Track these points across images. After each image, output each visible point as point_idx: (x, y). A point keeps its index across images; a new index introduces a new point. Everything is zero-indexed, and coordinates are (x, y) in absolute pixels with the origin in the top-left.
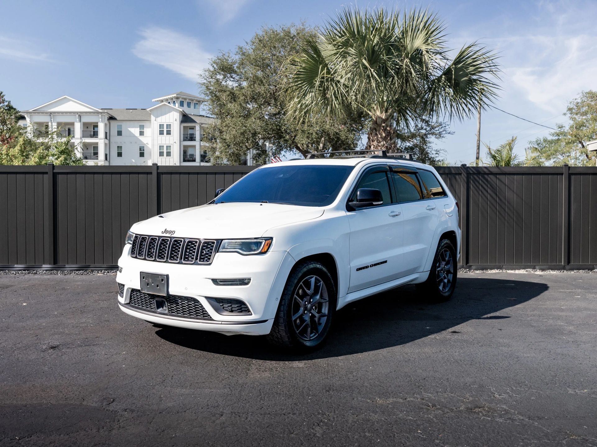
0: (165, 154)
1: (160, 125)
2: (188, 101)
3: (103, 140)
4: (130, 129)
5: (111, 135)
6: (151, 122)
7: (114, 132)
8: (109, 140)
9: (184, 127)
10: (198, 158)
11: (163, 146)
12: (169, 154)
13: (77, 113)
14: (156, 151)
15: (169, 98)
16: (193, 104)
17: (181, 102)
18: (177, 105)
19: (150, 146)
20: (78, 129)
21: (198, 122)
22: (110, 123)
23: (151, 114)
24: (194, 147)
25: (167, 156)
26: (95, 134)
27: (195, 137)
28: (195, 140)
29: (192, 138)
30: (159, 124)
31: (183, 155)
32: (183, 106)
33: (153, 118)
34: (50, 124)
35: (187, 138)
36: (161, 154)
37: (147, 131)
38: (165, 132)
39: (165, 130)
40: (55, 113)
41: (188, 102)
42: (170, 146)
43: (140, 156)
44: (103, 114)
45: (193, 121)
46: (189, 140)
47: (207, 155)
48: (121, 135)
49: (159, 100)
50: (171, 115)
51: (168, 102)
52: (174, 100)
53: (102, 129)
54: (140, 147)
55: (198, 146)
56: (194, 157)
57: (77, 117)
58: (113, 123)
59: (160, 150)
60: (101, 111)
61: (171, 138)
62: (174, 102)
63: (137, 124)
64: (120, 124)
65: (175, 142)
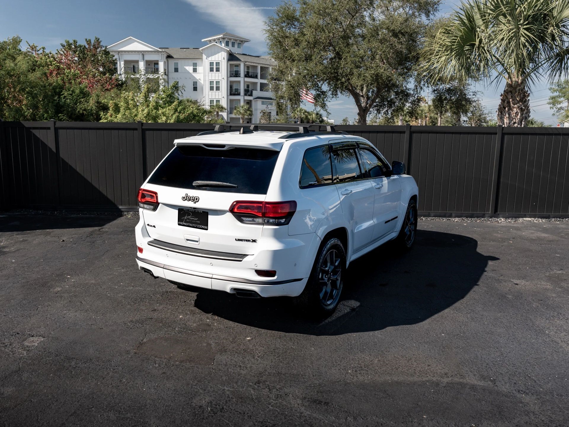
0: (215, 88)
2: (232, 41)
3: (163, 76)
4: (185, 67)
5: (169, 71)
6: (202, 60)
7: (172, 69)
8: (168, 76)
9: (230, 64)
10: (242, 92)
11: (213, 82)
12: (218, 89)
13: (140, 52)
14: (207, 86)
15: (216, 38)
17: (226, 41)
18: (223, 45)
19: (202, 82)
20: (142, 65)
21: (242, 60)
22: (168, 61)
23: (203, 53)
24: (239, 82)
25: (216, 90)
26: (156, 71)
27: (240, 74)
28: (240, 76)
29: (237, 75)
30: (209, 62)
31: (230, 90)
32: (228, 46)
33: (204, 57)
34: (118, 63)
35: (232, 74)
36: (212, 88)
37: (200, 69)
38: (215, 69)
39: (215, 67)
40: (122, 51)
41: (232, 42)
42: (219, 82)
43: (194, 90)
44: (162, 53)
45: (238, 60)
46: (235, 77)
47: (250, 89)
48: (178, 72)
49: (208, 40)
50: (220, 54)
51: (216, 42)
52: (221, 40)
53: (161, 66)
54: (194, 82)
55: (242, 81)
56: (239, 91)
57: (141, 56)
58: (171, 61)
59: (210, 85)
60: (160, 50)
61: (220, 74)
62: (221, 42)
63: (191, 62)
64: (176, 62)
65: (223, 78)
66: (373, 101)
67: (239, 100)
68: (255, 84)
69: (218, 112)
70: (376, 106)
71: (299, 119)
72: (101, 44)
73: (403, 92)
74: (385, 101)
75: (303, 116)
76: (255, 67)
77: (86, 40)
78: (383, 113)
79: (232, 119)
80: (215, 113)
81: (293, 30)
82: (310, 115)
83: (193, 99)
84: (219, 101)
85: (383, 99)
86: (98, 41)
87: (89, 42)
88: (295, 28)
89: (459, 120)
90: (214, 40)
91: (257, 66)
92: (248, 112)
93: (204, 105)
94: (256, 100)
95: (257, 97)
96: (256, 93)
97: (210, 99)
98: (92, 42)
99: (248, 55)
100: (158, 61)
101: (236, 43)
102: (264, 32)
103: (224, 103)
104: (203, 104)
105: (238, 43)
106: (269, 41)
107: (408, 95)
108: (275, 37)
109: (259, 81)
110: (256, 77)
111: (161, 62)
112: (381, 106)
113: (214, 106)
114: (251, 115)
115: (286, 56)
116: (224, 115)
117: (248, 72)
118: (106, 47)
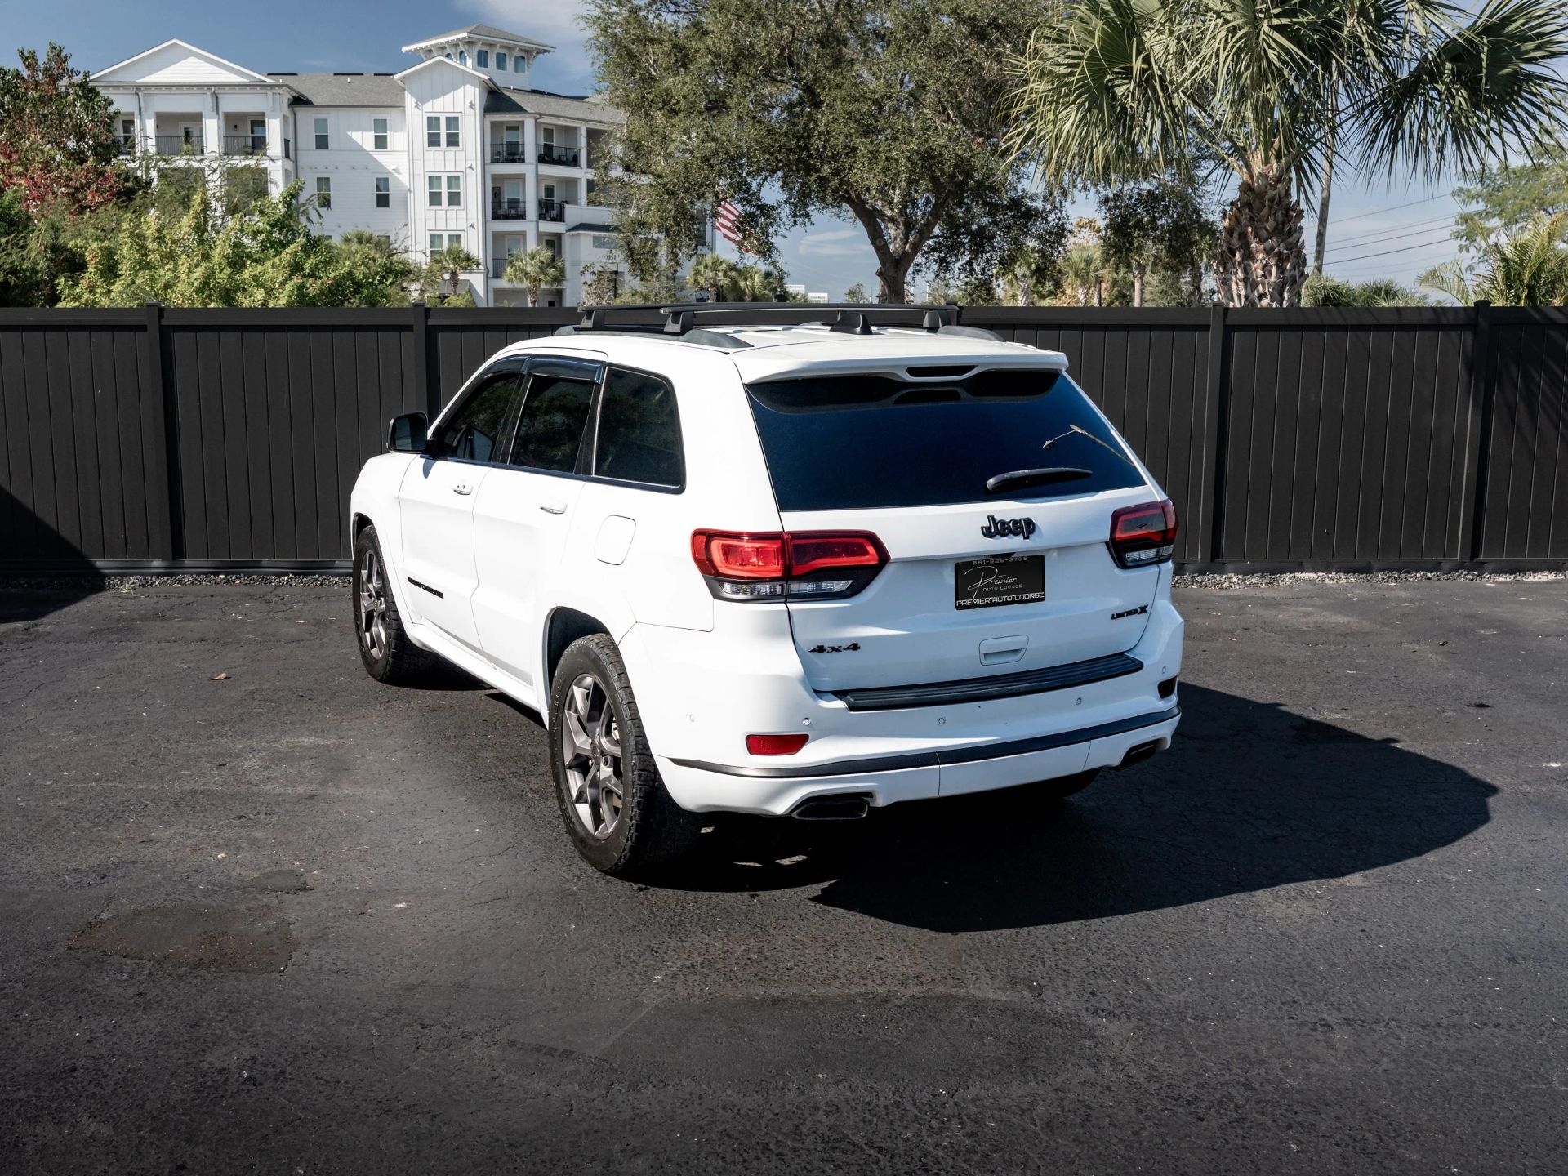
0: (445, 199)
1: (429, 119)
2: (498, 50)
3: (279, 163)
4: (349, 133)
5: (299, 147)
6: (404, 111)
7: (307, 139)
8: (296, 162)
9: (493, 124)
10: (531, 210)
11: (439, 178)
12: (454, 199)
13: (208, 86)
14: (422, 192)
15: (448, 42)
16: (513, 59)
17: (480, 52)
18: (469, 62)
19: (404, 178)
20: (212, 133)
21: (530, 110)
22: (295, 114)
23: (404, 90)
24: (521, 178)
25: (449, 205)
26: (258, 145)
27: (523, 153)
28: (523, 161)
29: (513, 154)
30: (426, 116)
31: (493, 202)
32: (486, 66)
33: (410, 100)
34: (137, 122)
35: (499, 153)
36: (435, 199)
37: (395, 139)
38: (443, 140)
39: (443, 132)
40: (148, 86)
41: (498, 54)
42: (457, 178)
43: (379, 205)
44: (277, 90)
45: (519, 109)
46: (507, 161)
47: (556, 200)
48: (326, 147)
49: (421, 49)
50: (459, 93)
51: (446, 53)
52: (461, 48)
53: (274, 131)
54: (377, 179)
55: (531, 176)
56: (521, 205)
57: (209, 99)
58: (304, 115)
59: (431, 186)
60: (269, 80)
61: (461, 155)
62: (462, 52)
63: (369, 117)
64: (322, 115)
65: (470, 167)
66: (925, 232)
67: (523, 234)
68: (573, 182)
69: (454, 274)
70: (934, 249)
71: (712, 290)
72: (70, 65)
73: (1016, 203)
74: (963, 234)
75: (724, 282)
76: (571, 131)
77: (22, 54)
78: (957, 271)
79: (500, 293)
80: (447, 276)
81: (669, 18)
82: (746, 279)
83: (376, 231)
84: (458, 237)
85: (955, 228)
86: (58, 55)
87: (29, 59)
88: (674, 12)
89: (1198, 288)
90: (442, 48)
91: (575, 129)
92: (551, 272)
93: (406, 251)
94: (575, 233)
95: (578, 223)
96: (577, 212)
97: (429, 234)
98: (42, 59)
99: (549, 94)
100: (263, 114)
101: (511, 56)
102: (583, 24)
103: (474, 245)
104: (402, 247)
105: (517, 58)
106: (598, 52)
107: (1030, 215)
108: (616, 42)
109: (583, 174)
110: (574, 162)
111: (275, 117)
112: (951, 249)
113: (441, 253)
114: (559, 279)
115: (650, 97)
116: (477, 280)
117: (548, 148)
118: (86, 75)
